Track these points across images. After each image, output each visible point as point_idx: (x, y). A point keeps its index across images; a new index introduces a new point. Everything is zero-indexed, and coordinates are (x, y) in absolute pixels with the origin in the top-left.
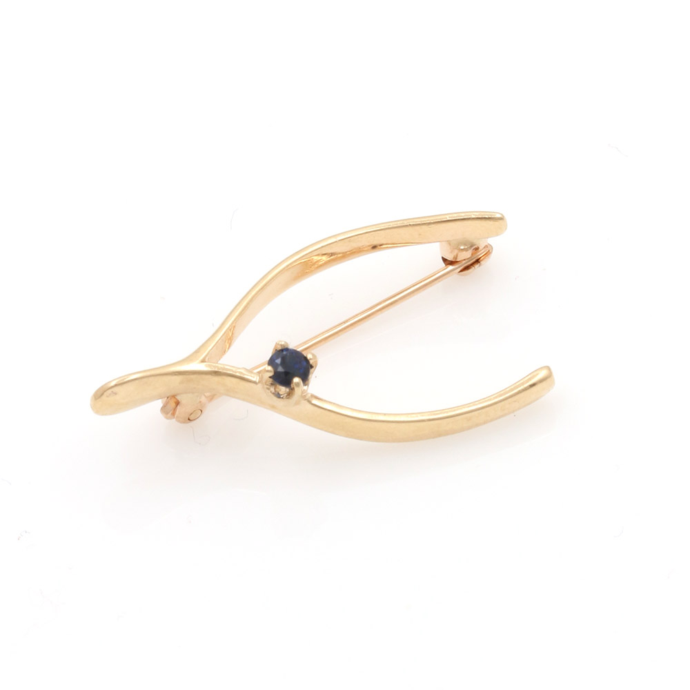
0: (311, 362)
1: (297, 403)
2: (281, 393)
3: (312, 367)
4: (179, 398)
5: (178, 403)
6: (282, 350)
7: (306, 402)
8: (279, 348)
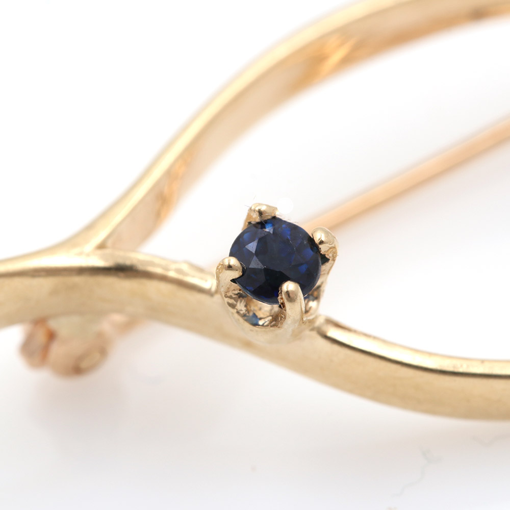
0: (323, 249)
1: (297, 335)
2: (260, 315)
3: (325, 260)
4: (53, 324)
5: (52, 336)
6: (262, 224)
7: (314, 334)
8: (256, 218)
